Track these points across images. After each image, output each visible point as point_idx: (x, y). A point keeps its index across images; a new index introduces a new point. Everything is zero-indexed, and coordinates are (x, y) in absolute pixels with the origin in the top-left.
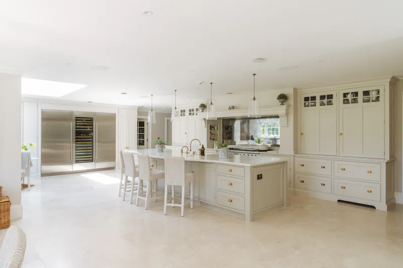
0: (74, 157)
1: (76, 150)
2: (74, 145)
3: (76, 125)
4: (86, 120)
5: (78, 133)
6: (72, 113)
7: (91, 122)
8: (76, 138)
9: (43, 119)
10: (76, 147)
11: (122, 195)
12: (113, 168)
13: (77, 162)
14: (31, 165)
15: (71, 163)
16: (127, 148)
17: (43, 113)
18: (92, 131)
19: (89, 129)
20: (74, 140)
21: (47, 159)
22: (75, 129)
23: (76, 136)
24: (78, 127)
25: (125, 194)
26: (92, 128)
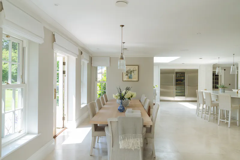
0: (175, 93)
1: (176, 89)
2: (175, 87)
3: (176, 76)
4: (181, 74)
5: (177, 80)
6: (174, 70)
7: (184, 74)
8: (176, 83)
9: (161, 73)
10: (176, 88)
11: (197, 114)
12: (196, 101)
13: (177, 96)
14: (156, 95)
15: (173, 96)
16: (206, 90)
17: (161, 70)
18: (185, 79)
19: (182, 79)
20: (175, 84)
21: (162, 94)
22: (175, 79)
23: (176, 82)
24: (177, 77)
25: (198, 113)
26: (184, 78)
